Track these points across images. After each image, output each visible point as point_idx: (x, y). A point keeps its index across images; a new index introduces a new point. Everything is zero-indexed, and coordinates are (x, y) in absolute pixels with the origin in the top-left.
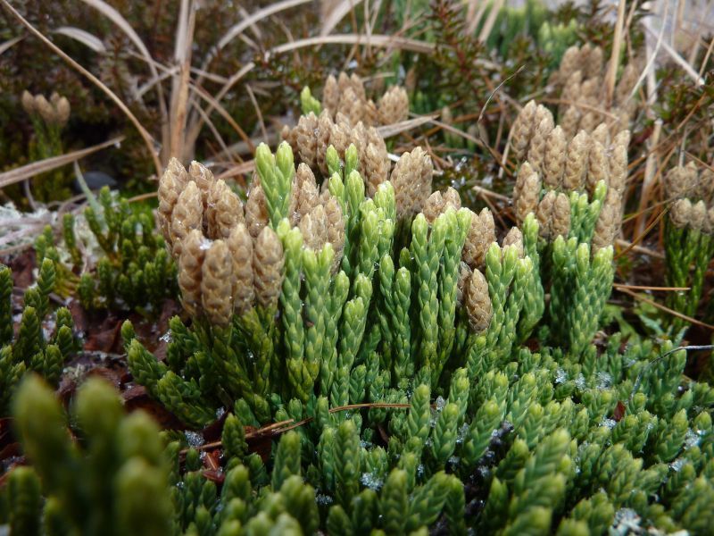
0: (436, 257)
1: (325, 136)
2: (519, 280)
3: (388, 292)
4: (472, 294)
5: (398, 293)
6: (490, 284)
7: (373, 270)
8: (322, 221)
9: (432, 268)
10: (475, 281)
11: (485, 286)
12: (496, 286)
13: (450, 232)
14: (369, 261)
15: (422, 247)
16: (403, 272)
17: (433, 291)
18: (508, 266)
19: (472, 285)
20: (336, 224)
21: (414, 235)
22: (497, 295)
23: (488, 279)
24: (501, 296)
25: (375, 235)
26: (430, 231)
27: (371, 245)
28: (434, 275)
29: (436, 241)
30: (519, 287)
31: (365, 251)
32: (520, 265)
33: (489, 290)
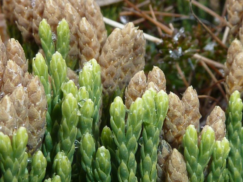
0: (133, 138)
1: (40, 9)
2: (216, 161)
3: (89, 169)
4: (170, 173)
5: (98, 171)
6: (188, 164)
7: (74, 147)
8: (22, 102)
9: (130, 149)
10: (173, 161)
11: (183, 166)
12: (193, 166)
13: (147, 115)
14: (68, 140)
15: (120, 129)
16: (102, 151)
17: (132, 170)
18: (205, 148)
19: (170, 164)
20: (37, 104)
21: (112, 117)
22: (194, 174)
23: (185, 159)
24: (199, 175)
25: (74, 116)
26: (127, 114)
27: (70, 125)
28: (132, 155)
29: (133, 123)
30: (216, 167)
31: (65, 131)
32: (216, 147)
33: (187, 170)
